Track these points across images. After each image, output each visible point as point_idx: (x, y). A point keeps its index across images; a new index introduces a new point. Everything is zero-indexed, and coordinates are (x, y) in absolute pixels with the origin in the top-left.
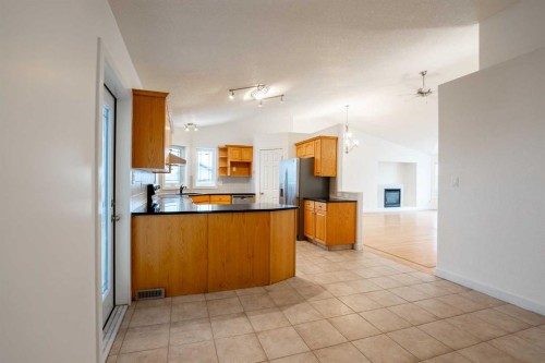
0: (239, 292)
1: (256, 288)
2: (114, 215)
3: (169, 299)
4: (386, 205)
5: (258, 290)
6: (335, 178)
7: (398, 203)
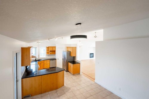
0: (50, 92)
1: (54, 91)
2: (17, 80)
3: (32, 97)
4: (90, 57)
5: (55, 91)
6: (76, 56)
7: (93, 57)
